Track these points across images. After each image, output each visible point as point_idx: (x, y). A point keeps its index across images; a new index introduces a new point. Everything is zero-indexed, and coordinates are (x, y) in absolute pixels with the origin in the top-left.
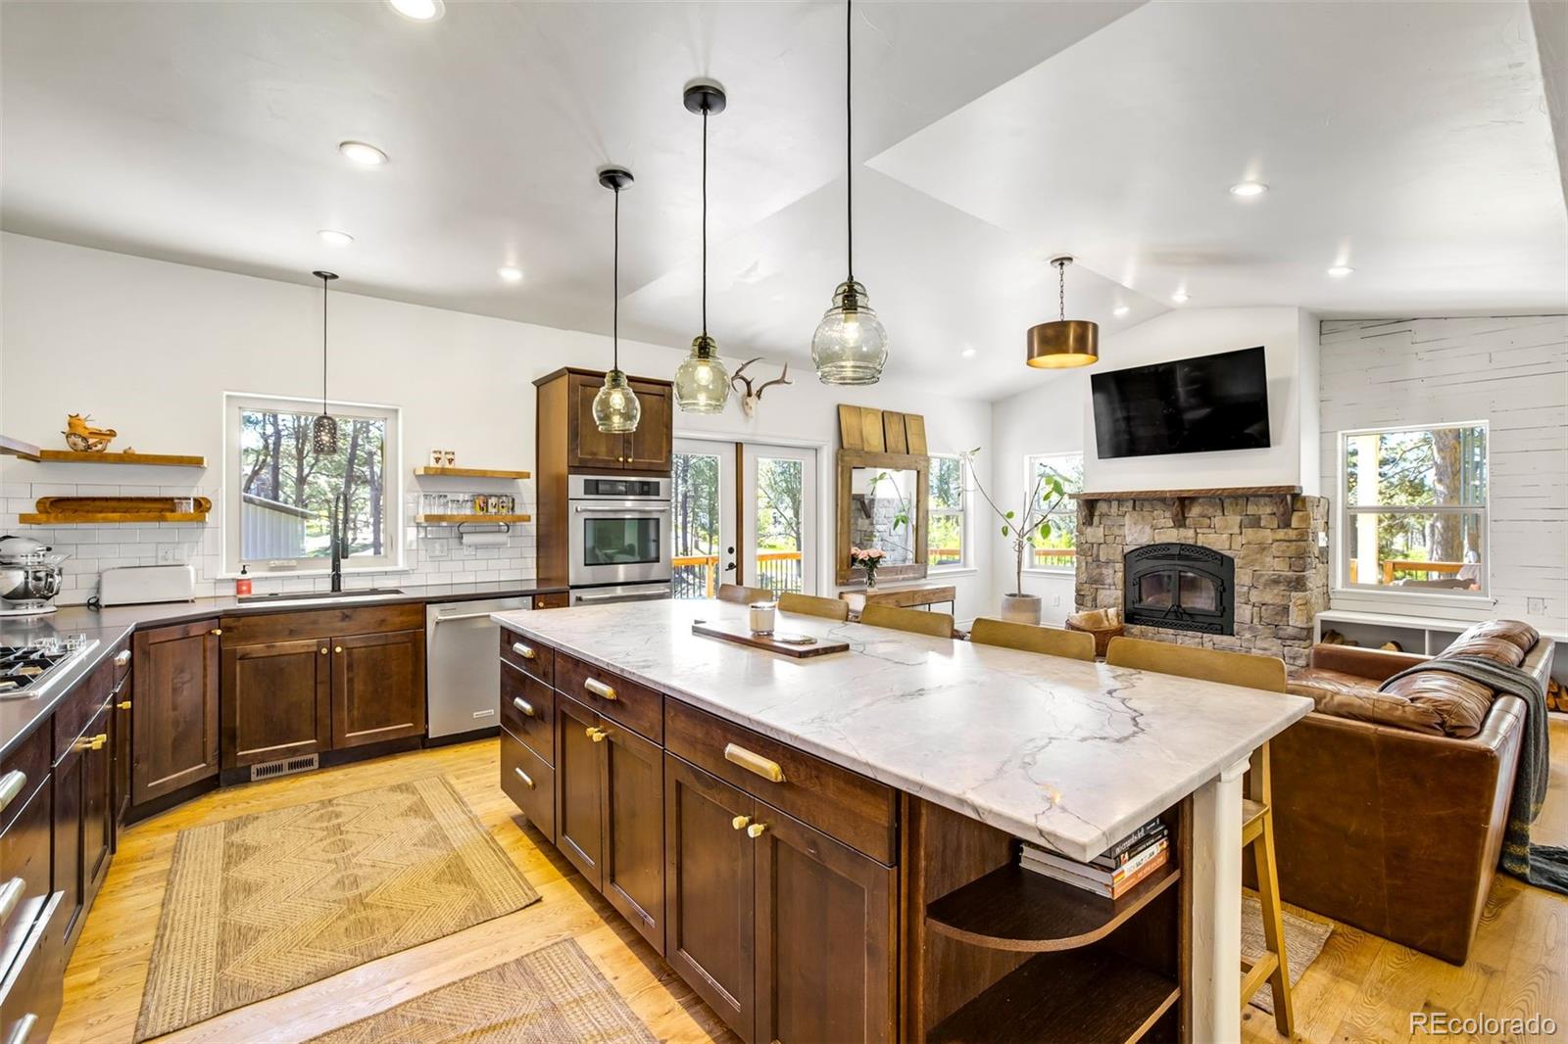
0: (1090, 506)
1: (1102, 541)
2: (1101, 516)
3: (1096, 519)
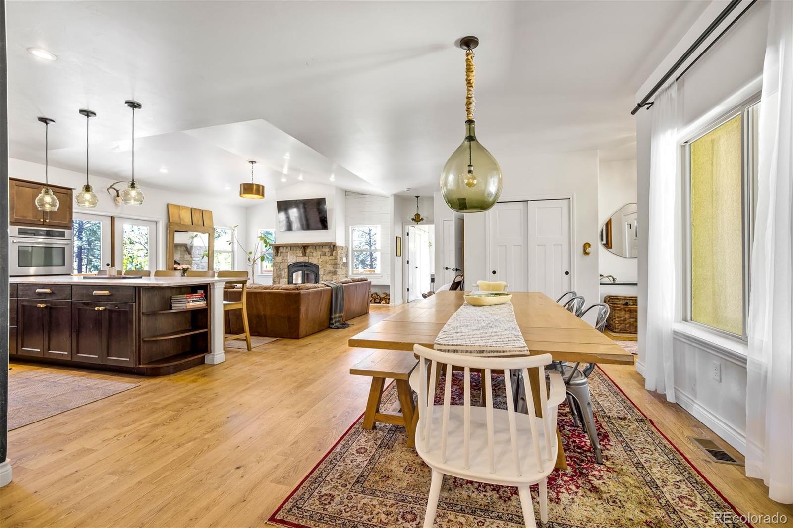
0: (277, 248)
1: (281, 261)
2: (281, 252)
3: (279, 254)
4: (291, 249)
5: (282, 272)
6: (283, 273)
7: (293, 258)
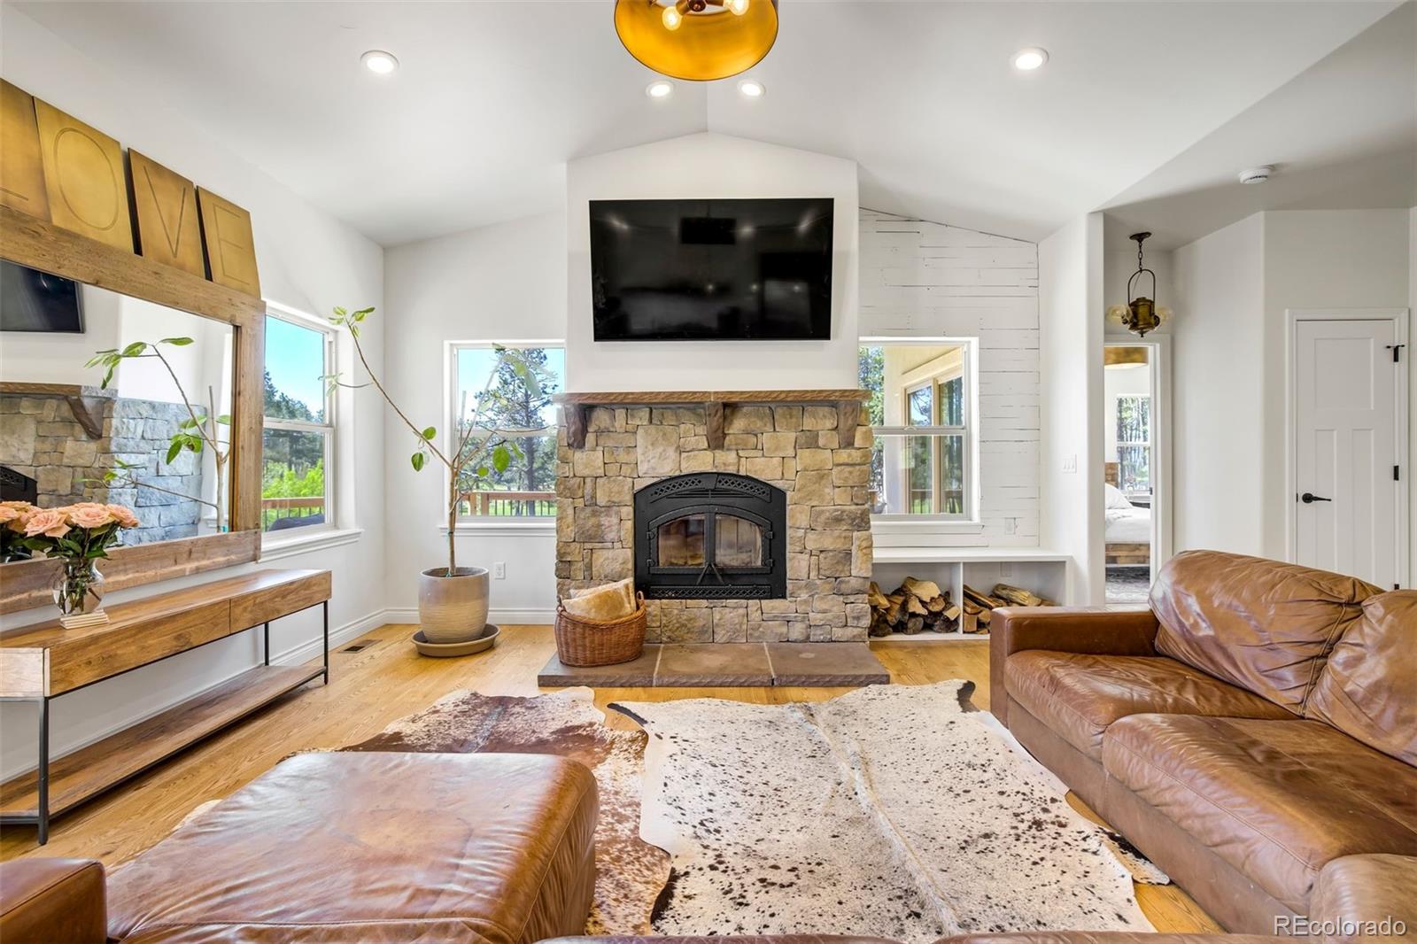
0: (583, 414)
1: (601, 472)
2: (599, 432)
3: (590, 438)
4: (651, 421)
5: (604, 520)
6: (609, 521)
7: (662, 457)
